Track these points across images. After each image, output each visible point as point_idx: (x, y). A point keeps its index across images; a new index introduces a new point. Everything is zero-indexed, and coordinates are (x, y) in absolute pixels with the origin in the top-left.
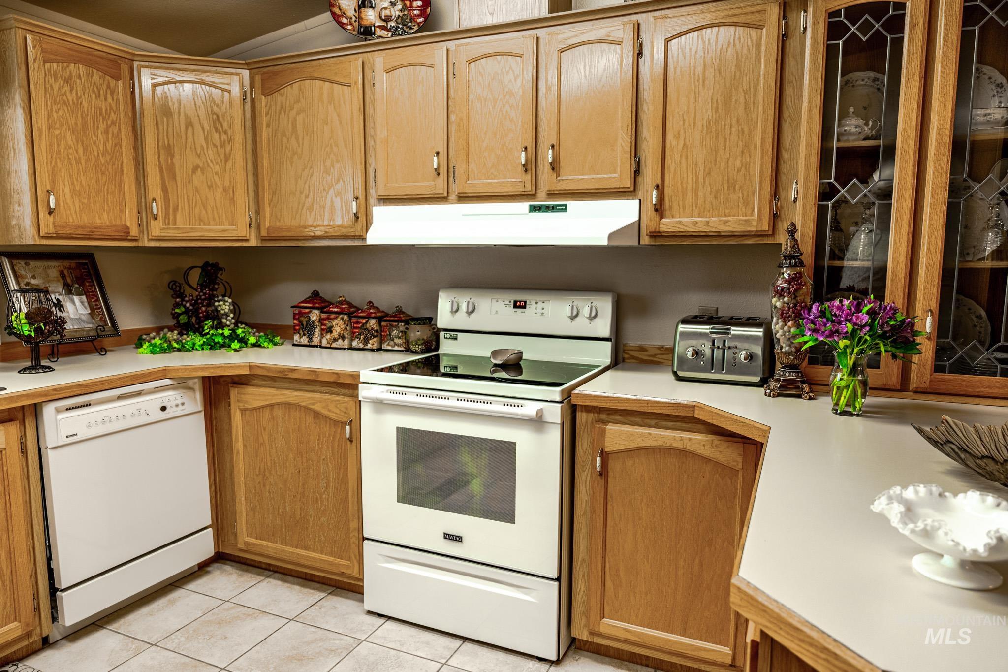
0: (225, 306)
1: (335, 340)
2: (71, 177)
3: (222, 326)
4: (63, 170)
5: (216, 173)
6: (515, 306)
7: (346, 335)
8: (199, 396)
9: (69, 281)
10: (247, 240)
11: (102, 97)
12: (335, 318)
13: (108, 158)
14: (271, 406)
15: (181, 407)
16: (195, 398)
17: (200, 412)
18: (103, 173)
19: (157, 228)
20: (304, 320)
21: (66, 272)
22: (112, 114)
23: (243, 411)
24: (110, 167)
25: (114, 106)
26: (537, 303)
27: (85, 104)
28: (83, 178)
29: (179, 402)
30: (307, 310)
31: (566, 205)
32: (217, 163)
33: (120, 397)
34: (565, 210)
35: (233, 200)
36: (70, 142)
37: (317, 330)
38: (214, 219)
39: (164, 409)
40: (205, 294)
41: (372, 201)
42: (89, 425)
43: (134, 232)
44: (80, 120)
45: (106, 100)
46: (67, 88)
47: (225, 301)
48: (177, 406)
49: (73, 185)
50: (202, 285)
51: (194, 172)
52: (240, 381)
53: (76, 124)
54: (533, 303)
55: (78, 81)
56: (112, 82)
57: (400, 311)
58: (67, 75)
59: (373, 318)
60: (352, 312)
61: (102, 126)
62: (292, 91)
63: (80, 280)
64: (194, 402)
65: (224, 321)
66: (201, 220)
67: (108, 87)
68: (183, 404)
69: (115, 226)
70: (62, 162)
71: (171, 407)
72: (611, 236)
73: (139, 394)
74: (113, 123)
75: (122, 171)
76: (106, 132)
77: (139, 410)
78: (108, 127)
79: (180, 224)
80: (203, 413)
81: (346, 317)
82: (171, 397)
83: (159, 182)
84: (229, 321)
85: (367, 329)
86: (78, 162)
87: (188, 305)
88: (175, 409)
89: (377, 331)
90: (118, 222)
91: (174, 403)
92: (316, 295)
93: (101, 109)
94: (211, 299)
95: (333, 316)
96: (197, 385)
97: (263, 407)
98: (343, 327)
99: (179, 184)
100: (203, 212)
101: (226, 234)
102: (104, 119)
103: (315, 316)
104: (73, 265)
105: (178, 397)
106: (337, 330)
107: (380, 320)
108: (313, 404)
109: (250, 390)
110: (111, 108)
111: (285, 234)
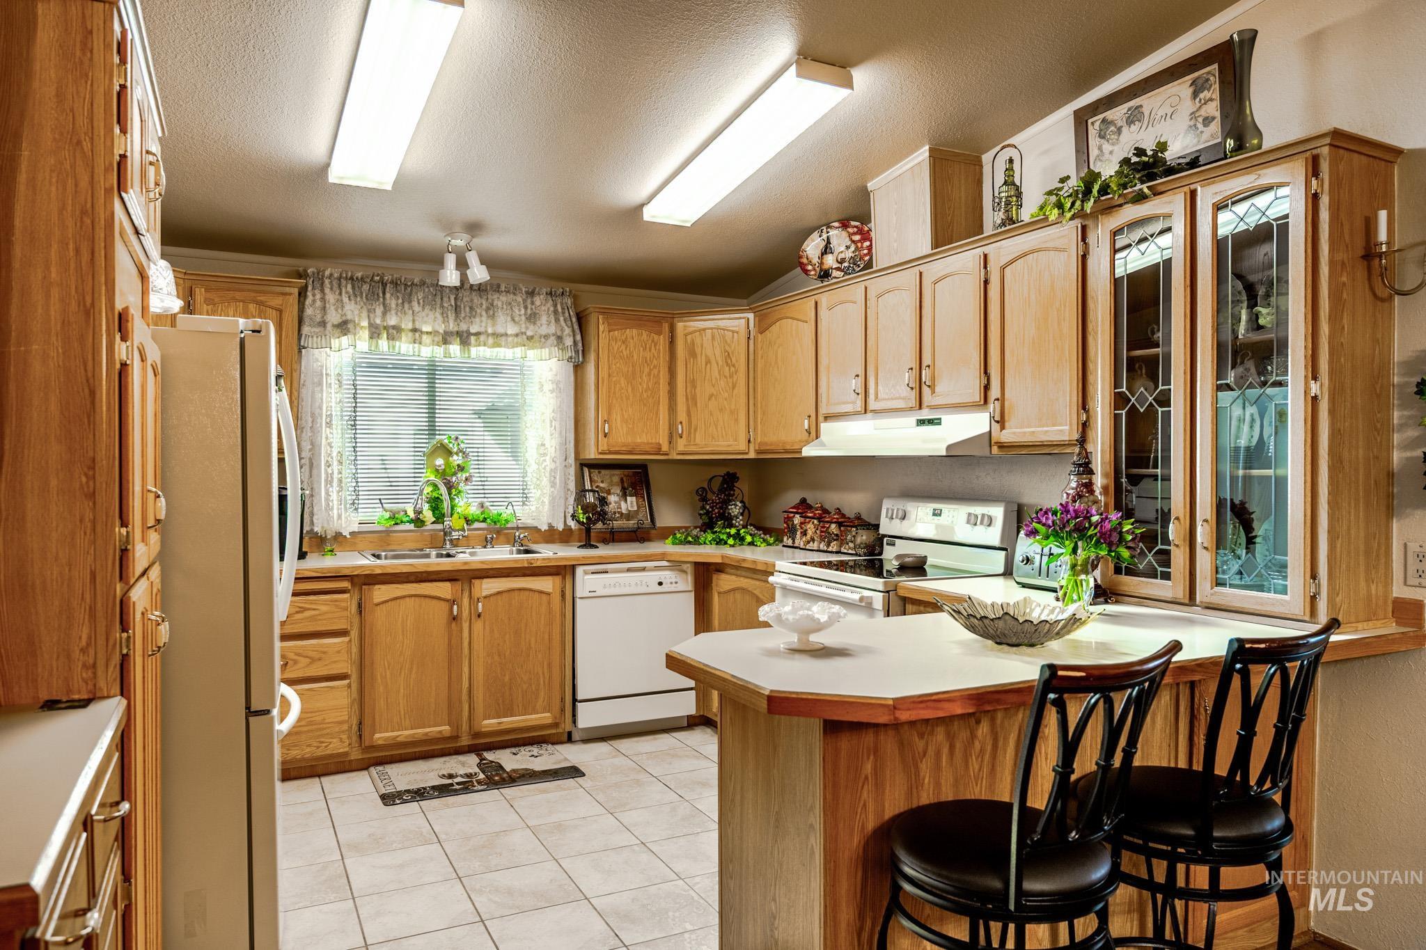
0: (735, 509)
1: (809, 542)
2: (622, 410)
3: (731, 526)
4: (617, 405)
5: (726, 399)
6: (934, 515)
7: (816, 538)
8: (690, 578)
9: (626, 485)
10: (747, 453)
11: (648, 349)
12: (809, 522)
13: (650, 392)
14: (733, 590)
15: (674, 585)
16: (687, 580)
17: (691, 591)
18: (645, 405)
19: (681, 445)
20: (790, 523)
21: (625, 479)
22: (655, 361)
23: (719, 593)
24: (650, 400)
25: (656, 355)
26: (949, 511)
27: (635, 357)
28: (630, 410)
29: (674, 580)
30: (792, 515)
31: (940, 419)
32: (727, 391)
33: (629, 570)
34: (940, 424)
35: (737, 420)
36: (623, 385)
37: (798, 533)
38: (723, 436)
39: (660, 584)
40: (719, 499)
41: (821, 418)
42: (605, 587)
43: (665, 448)
44: (631, 369)
45: (650, 351)
46: (623, 347)
47: (736, 505)
48: (671, 583)
49: (623, 415)
50: (721, 491)
51: (709, 399)
52: (719, 568)
53: (628, 371)
54: (947, 511)
55: (631, 341)
56: (656, 337)
57: (859, 517)
58: (623, 338)
59: (835, 523)
60: (823, 515)
61: (646, 370)
62: (775, 328)
63: (634, 486)
64: (685, 583)
65: (734, 522)
66: (713, 438)
67: (653, 341)
68: (676, 583)
69: (652, 444)
70: (617, 399)
71: (667, 584)
72: (949, 448)
73: (644, 569)
74: (655, 367)
75: (659, 401)
76: (649, 374)
77: (641, 582)
78: (651, 370)
79: (698, 441)
80: (693, 594)
81: (816, 522)
82: (667, 576)
83: (685, 409)
84: (739, 521)
85: (829, 533)
86: (628, 398)
87: (708, 507)
88: (670, 585)
89: (837, 535)
90: (654, 441)
91: (669, 581)
92: (803, 501)
93: (646, 358)
94: (726, 503)
95: (808, 520)
96: (689, 568)
97: (729, 591)
98: (814, 530)
99: (699, 409)
100: (715, 430)
101: (730, 449)
102: (648, 365)
103: (797, 520)
104: (631, 474)
105: (673, 576)
106: (810, 533)
107: (840, 524)
108: (755, 589)
109: (723, 576)
110: (654, 356)
111: (768, 448)
